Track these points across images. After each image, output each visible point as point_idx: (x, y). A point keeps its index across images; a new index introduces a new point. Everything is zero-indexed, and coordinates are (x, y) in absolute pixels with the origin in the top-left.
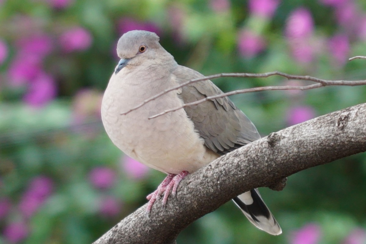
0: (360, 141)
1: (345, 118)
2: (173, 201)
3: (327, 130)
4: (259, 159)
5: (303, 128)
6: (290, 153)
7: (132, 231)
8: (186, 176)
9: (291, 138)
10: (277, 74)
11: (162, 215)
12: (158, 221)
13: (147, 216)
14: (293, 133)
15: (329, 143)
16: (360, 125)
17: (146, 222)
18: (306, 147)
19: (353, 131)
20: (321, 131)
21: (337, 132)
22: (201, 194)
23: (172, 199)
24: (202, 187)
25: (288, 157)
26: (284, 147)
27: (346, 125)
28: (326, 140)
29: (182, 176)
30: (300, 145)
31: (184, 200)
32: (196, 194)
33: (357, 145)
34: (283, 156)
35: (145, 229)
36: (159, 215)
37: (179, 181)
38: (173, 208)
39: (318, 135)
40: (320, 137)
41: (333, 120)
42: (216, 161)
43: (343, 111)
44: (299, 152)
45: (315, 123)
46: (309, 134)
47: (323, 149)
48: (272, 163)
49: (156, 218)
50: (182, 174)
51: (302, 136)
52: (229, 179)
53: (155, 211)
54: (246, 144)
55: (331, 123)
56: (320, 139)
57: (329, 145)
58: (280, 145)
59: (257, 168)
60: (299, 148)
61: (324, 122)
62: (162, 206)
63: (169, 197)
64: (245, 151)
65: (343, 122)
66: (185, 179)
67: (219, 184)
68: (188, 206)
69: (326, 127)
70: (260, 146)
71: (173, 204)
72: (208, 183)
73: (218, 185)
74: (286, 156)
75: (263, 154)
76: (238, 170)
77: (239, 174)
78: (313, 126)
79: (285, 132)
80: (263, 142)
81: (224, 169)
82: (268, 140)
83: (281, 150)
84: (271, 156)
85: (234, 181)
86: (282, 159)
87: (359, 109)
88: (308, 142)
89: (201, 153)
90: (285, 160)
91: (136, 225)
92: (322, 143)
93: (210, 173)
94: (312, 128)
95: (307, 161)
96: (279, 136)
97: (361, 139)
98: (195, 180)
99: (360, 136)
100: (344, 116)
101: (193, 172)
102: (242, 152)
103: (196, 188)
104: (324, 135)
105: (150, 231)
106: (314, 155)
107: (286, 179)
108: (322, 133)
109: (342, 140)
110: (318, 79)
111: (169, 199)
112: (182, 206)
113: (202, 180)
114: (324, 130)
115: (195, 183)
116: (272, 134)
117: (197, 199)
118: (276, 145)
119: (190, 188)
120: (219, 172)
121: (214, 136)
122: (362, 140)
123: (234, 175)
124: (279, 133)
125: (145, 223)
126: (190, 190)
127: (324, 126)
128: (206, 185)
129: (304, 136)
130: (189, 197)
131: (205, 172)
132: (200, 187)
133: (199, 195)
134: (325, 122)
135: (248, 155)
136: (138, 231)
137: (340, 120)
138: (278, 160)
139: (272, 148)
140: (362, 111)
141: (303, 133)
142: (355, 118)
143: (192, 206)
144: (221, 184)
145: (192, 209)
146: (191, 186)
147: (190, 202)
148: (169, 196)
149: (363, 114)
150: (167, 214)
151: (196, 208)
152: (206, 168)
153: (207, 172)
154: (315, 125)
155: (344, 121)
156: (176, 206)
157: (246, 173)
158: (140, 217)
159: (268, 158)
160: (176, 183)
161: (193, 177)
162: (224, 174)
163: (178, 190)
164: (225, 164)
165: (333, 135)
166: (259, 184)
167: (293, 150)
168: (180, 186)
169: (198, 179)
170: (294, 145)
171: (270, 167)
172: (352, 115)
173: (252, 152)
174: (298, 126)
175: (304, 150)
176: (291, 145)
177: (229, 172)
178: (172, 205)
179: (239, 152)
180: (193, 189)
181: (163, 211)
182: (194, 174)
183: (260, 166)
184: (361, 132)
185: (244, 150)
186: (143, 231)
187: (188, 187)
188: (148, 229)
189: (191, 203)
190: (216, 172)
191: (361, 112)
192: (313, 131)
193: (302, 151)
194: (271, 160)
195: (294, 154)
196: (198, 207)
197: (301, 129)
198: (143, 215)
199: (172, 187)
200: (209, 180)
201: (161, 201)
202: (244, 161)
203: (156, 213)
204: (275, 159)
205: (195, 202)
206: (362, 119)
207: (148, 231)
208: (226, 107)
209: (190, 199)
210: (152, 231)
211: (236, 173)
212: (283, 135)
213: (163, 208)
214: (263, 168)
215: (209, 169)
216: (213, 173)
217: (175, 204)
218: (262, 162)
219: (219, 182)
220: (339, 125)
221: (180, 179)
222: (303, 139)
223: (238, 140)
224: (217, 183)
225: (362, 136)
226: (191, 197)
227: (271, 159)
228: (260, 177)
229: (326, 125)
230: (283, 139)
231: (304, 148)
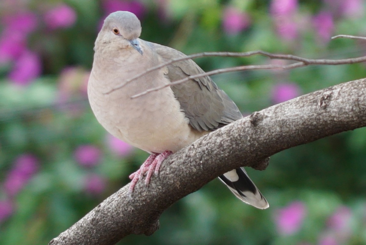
0: (342, 120)
1: (328, 97)
2: (156, 181)
3: (310, 110)
4: (242, 139)
5: (286, 107)
6: (273, 133)
7: (115, 211)
8: (169, 155)
9: (274, 117)
10: (259, 53)
11: (144, 195)
12: (140, 201)
13: (130, 196)
14: (275, 113)
15: (312, 123)
16: (343, 104)
17: (129, 202)
18: (288, 126)
19: (335, 110)
20: (304, 110)
21: (320, 112)
22: (184, 173)
23: (154, 178)
24: (185, 166)
25: (270, 137)
26: (267, 126)
27: (328, 104)
28: (309, 120)
29: (164, 155)
30: (283, 124)
31: (167, 180)
32: (179, 173)
33: (339, 124)
34: (265, 135)
35: (128, 209)
36: (141, 195)
37: (162, 160)
38: (156, 188)
39: (300, 114)
40: (303, 117)
41: (316, 99)
42: (199, 141)
43: (326, 90)
44: (281, 131)
45: (297, 103)
46: (291, 113)
47: (306, 129)
48: (255, 142)
49: (139, 198)
50: (164, 154)
51: (285, 115)
52: (211, 159)
53: (137, 190)
54: (229, 123)
55: (314, 102)
56: (303, 118)
57: (311, 125)
58: (262, 124)
59: (240, 148)
60: (282, 127)
61: (306, 101)
62: (144, 186)
63: (152, 177)
64: (228, 130)
65: (325, 101)
66: (168, 158)
67: (202, 164)
68: (171, 185)
69: (308, 106)
70: (243, 125)
71: (155, 183)
72: (191, 162)
73: (200, 165)
74: (269, 136)
75: (246, 133)
76: (221, 149)
77: (222, 154)
78: (296, 105)
79: (268, 111)
80: (246, 121)
81: (207, 149)
82: (250, 120)
83: (264, 129)
84: (254, 135)
85: (217, 161)
86: (264, 138)
87: (342, 88)
88: (291, 121)
89: (186, 133)
90: (268, 139)
91: (119, 205)
92: (305, 123)
93: (192, 152)
94: (295, 107)
95: (290, 140)
96: (261, 115)
97: (343, 118)
98: (178, 160)
99: (342, 115)
100: (327, 95)
101: (175, 152)
102: (224, 131)
103: (179, 168)
104: (307, 114)
105: (133, 211)
106: (297, 135)
107: (269, 159)
108: (304, 113)
109: (325, 119)
110: (300, 58)
111: (152, 179)
112: (165, 185)
113: (185, 159)
114: (307, 110)
115: (178, 163)
116: (254, 113)
117: (179, 178)
118: (258, 124)
119: (173, 168)
120: (201, 152)
121: (199, 116)
122: (345, 119)
123: (216, 154)
124: (261, 112)
125: (127, 203)
126: (173, 170)
127: (307, 105)
128: (189, 165)
129: (287, 115)
130: (172, 177)
131: (188, 152)
132: (183, 167)
133: (182, 175)
134: (308, 101)
135: (231, 134)
136: (120, 211)
137: (323, 99)
138: (260, 139)
139: (255, 128)
140: (345, 90)
141: (286, 112)
142: (338, 98)
143: (175, 186)
144: (203, 164)
145: (175, 188)
146: (173, 165)
147: (172, 181)
148: (152, 175)
149: (345, 93)
150: (149, 194)
151: (179, 188)
152: (188, 147)
153: (190, 152)
154: (298, 104)
155: (327, 100)
156: (158, 185)
157: (229, 152)
158: (122, 197)
159: (251, 138)
160: (159, 163)
161: (175, 156)
162: (207, 154)
163: (161, 170)
164: (207, 144)
165: (315, 115)
166: (241, 164)
167: (276, 129)
168: (163, 166)
169: (180, 158)
170: (277, 124)
171: (253, 146)
172: (335, 94)
173: (235, 131)
174: (281, 105)
175: (286, 129)
176: (274, 125)
177: (212, 151)
178: (155, 185)
179: (221, 131)
180: (176, 168)
181: (146, 191)
182: (177, 154)
183: (242, 146)
184: (344, 111)
185: (226, 129)
186: (126, 210)
187: (171, 167)
188: (131, 209)
189: (174, 183)
190: (198, 151)
191: (343, 91)
192: (296, 111)
193: (284, 130)
194: (254, 140)
195: (277, 133)
196: (180, 187)
197: (284, 108)
198: (126, 195)
199: (155, 167)
200: (192, 160)
201: (144, 180)
202: (226, 140)
203: (139, 193)
204: (258, 138)
205: (178, 182)
206: (345, 98)
207: (130, 211)
208: (209, 88)
209: (173, 179)
210: (135, 211)
211: (218, 153)
212: (266, 114)
213: (146, 187)
214: (246, 147)
215: (192, 149)
216: (195, 153)
217: (158, 184)
218: (245, 141)
219: (201, 162)
220: (321, 104)
221: (163, 158)
222: (286, 118)
223: (221, 119)
224: (200, 162)
225: (345, 116)
226: (173, 177)
227: (254, 138)
228: (242, 156)
229: (309, 104)
230: (265, 118)
231: (287, 127)
